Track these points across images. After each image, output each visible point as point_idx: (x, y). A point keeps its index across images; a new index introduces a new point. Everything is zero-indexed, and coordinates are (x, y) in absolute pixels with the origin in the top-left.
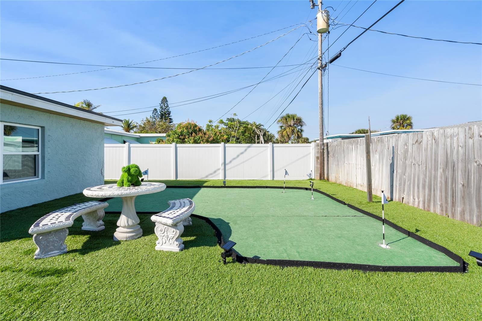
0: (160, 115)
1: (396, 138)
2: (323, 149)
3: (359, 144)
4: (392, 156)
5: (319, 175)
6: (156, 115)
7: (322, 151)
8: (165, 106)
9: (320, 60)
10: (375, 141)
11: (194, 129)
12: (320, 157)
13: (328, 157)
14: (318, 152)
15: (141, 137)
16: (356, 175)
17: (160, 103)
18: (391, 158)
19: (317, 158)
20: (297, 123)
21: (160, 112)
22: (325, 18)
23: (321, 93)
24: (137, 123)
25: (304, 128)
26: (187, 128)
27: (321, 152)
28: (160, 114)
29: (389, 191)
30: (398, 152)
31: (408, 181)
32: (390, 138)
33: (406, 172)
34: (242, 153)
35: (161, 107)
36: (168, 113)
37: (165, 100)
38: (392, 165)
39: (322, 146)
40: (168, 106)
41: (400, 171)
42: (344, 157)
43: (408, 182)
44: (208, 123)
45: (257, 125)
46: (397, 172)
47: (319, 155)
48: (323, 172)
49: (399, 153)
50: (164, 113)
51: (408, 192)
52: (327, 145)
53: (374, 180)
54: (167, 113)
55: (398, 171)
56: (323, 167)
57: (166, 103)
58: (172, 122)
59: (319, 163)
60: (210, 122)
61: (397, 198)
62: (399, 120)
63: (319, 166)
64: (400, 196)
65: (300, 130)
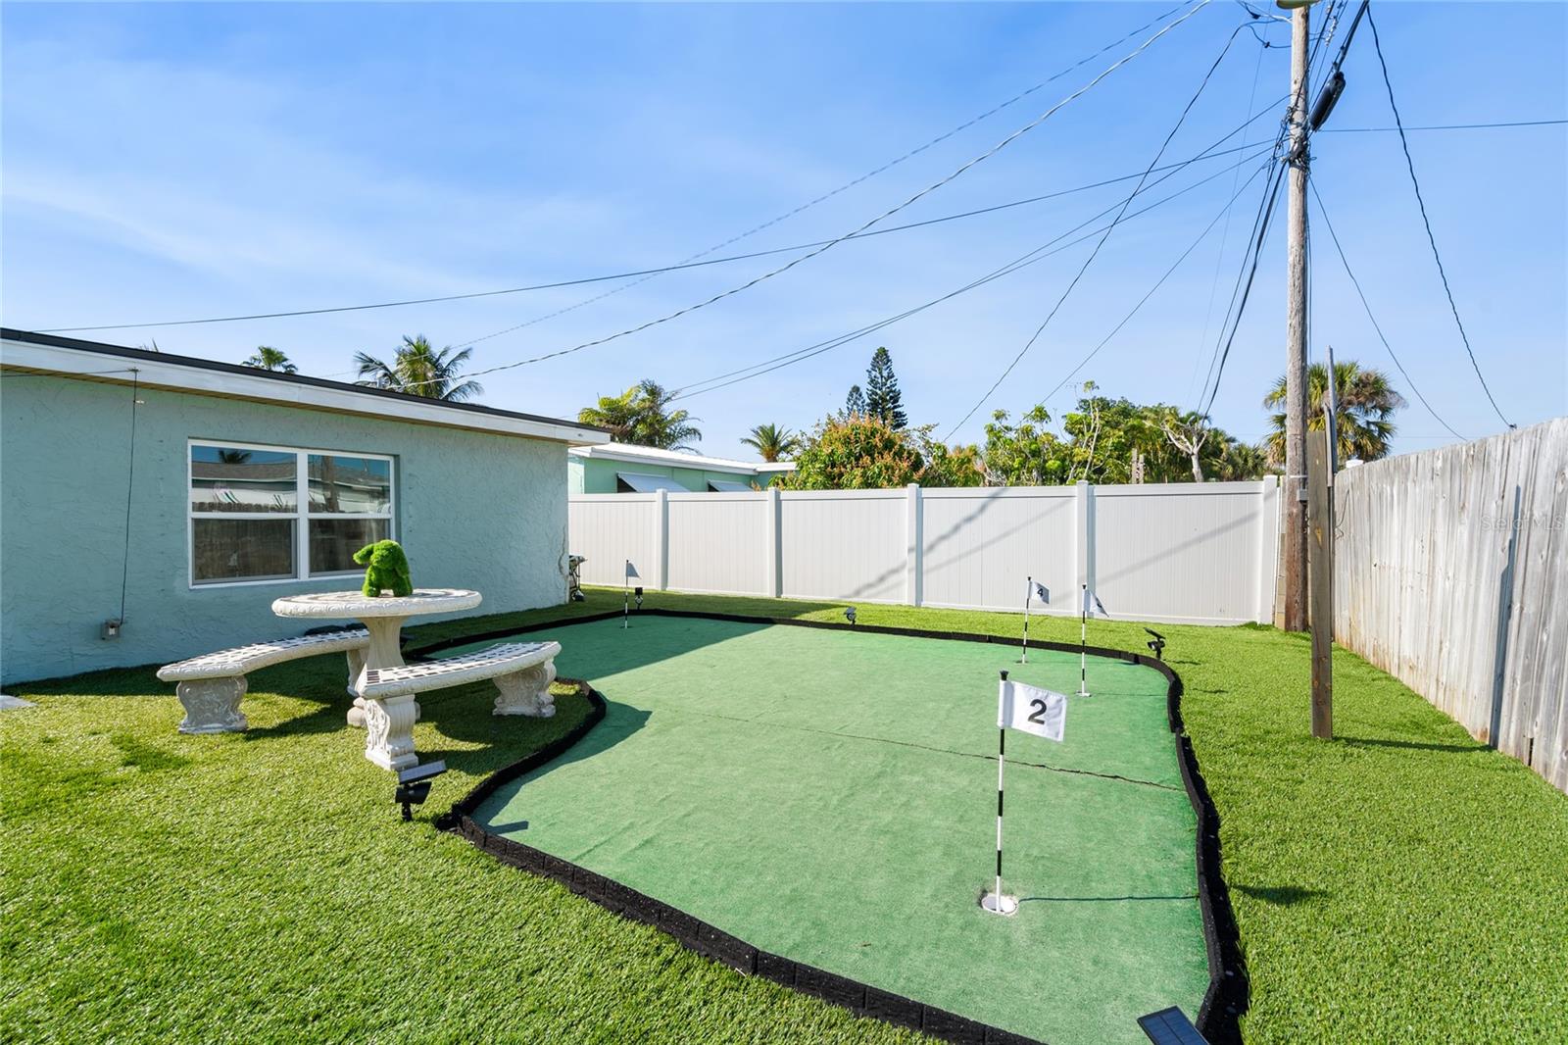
0: (868, 405)
1: (1531, 441)
2: (1304, 502)
3: (1411, 476)
4: (1509, 536)
6: (858, 405)
8: (882, 377)
10: (1460, 462)
11: (868, 443)
12: (1290, 534)
14: (1285, 514)
15: (760, 472)
16: (1400, 619)
17: (870, 367)
18: (1507, 544)
20: (1362, 399)
21: (869, 396)
24: (803, 434)
25: (1394, 419)
26: (847, 441)
27: (1290, 514)
28: (868, 401)
29: (1488, 700)
30: (1532, 515)
31: (1554, 658)
32: (1513, 443)
33: (1551, 613)
34: (970, 519)
35: (872, 381)
36: (891, 398)
37: (882, 357)
38: (1507, 578)
39: (1298, 492)
40: (893, 376)
41: (1531, 608)
43: (1553, 663)
44: (993, 421)
45: (1182, 420)
46: (1522, 609)
47: (1284, 528)
48: (1298, 599)
49: (1536, 513)
50: (881, 398)
51: (1549, 716)
53: (1447, 644)
54: (888, 398)
55: (1527, 604)
57: (885, 367)
58: (905, 424)
59: (1285, 563)
60: (997, 418)
61: (1512, 743)
63: (1284, 573)
64: (1521, 735)
65: (1373, 427)
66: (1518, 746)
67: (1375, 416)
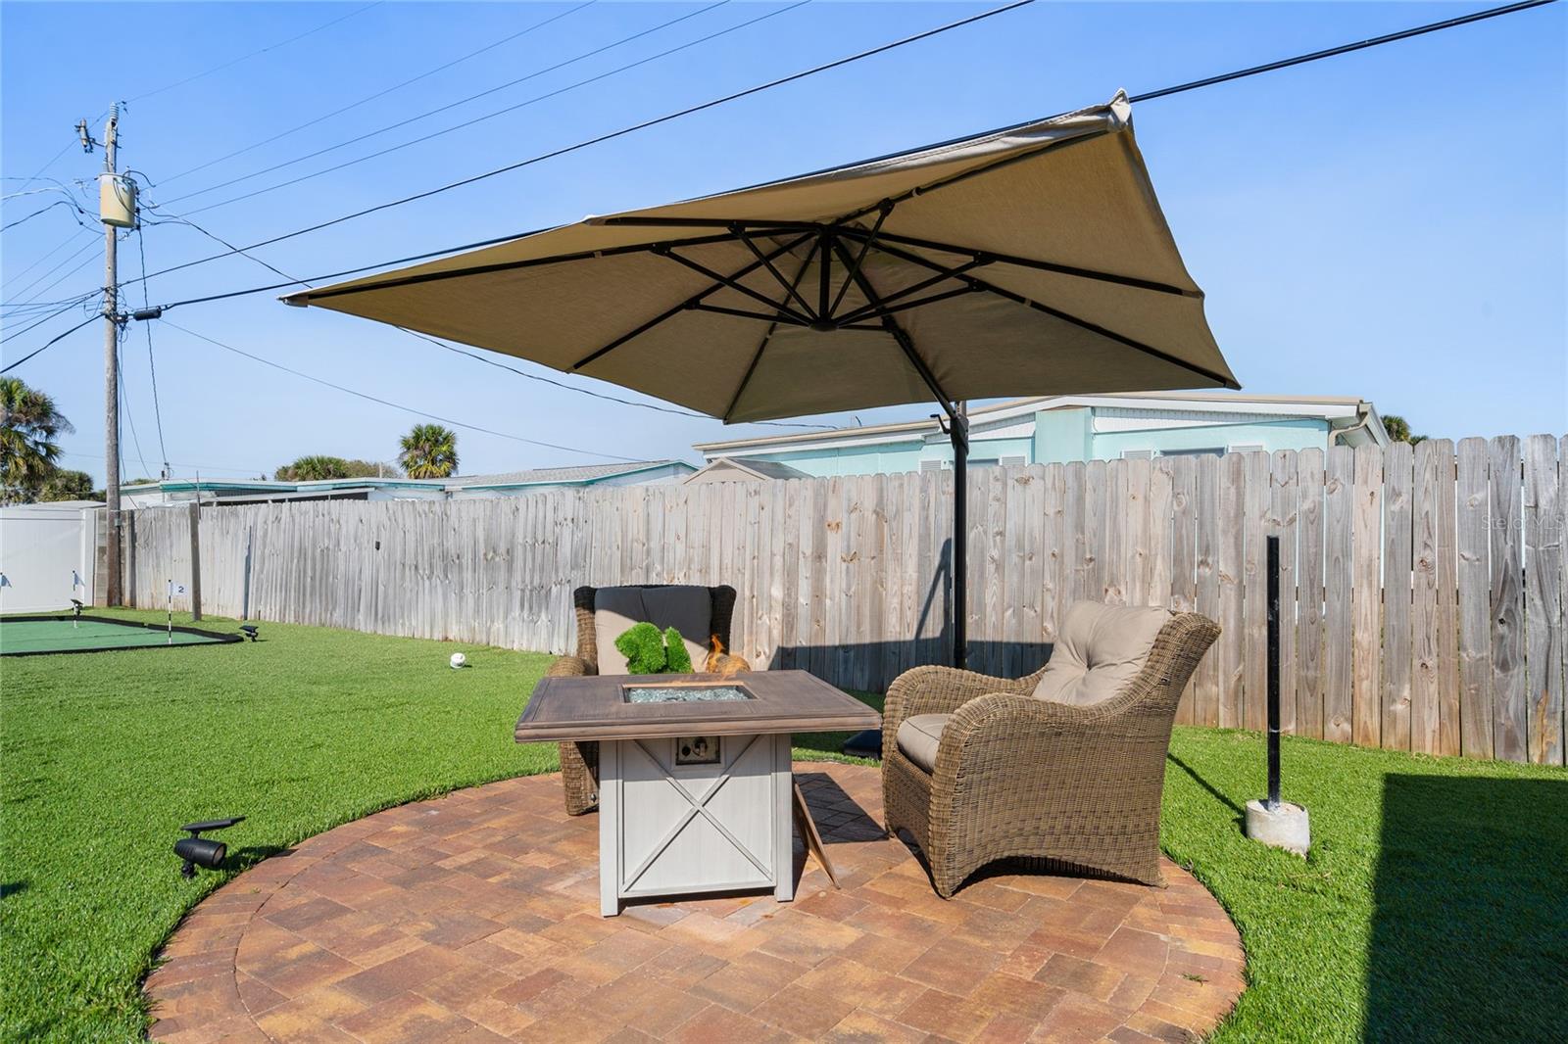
1: (255, 510)
2: (119, 527)
4: (248, 544)
5: (106, 595)
7: (114, 532)
9: (111, 295)
12: (110, 547)
13: (134, 547)
14: (102, 535)
18: (247, 547)
19: (102, 550)
20: (29, 418)
22: (125, 197)
23: (113, 383)
25: (61, 441)
27: (111, 534)
30: (256, 537)
31: (266, 582)
33: (265, 568)
38: (248, 559)
39: (116, 521)
41: (257, 567)
42: (171, 546)
43: (265, 584)
46: (254, 568)
47: (105, 543)
48: (116, 586)
49: (258, 535)
51: (265, 600)
52: (132, 517)
56: (118, 574)
59: (106, 565)
62: (421, 443)
63: (106, 571)
64: (256, 611)
65: (41, 448)
66: (255, 616)
67: (40, 437)
